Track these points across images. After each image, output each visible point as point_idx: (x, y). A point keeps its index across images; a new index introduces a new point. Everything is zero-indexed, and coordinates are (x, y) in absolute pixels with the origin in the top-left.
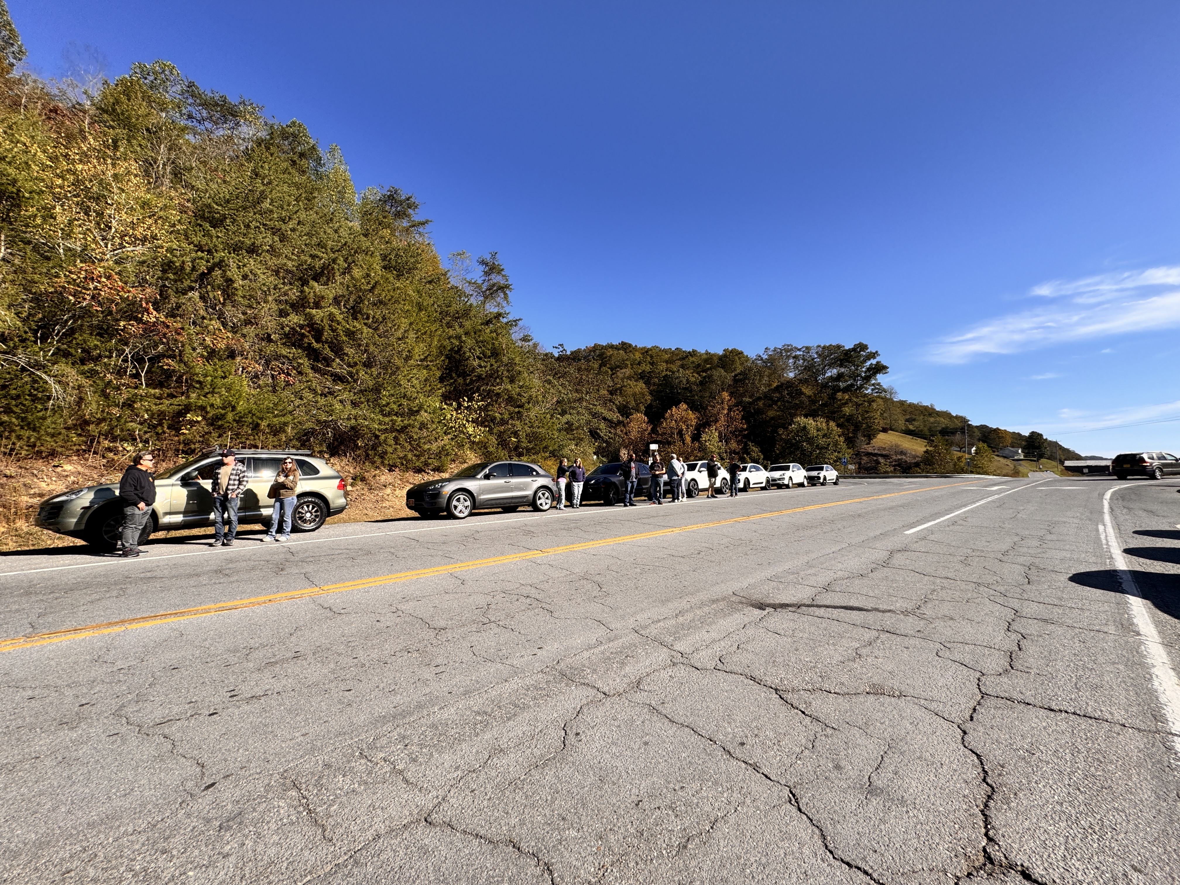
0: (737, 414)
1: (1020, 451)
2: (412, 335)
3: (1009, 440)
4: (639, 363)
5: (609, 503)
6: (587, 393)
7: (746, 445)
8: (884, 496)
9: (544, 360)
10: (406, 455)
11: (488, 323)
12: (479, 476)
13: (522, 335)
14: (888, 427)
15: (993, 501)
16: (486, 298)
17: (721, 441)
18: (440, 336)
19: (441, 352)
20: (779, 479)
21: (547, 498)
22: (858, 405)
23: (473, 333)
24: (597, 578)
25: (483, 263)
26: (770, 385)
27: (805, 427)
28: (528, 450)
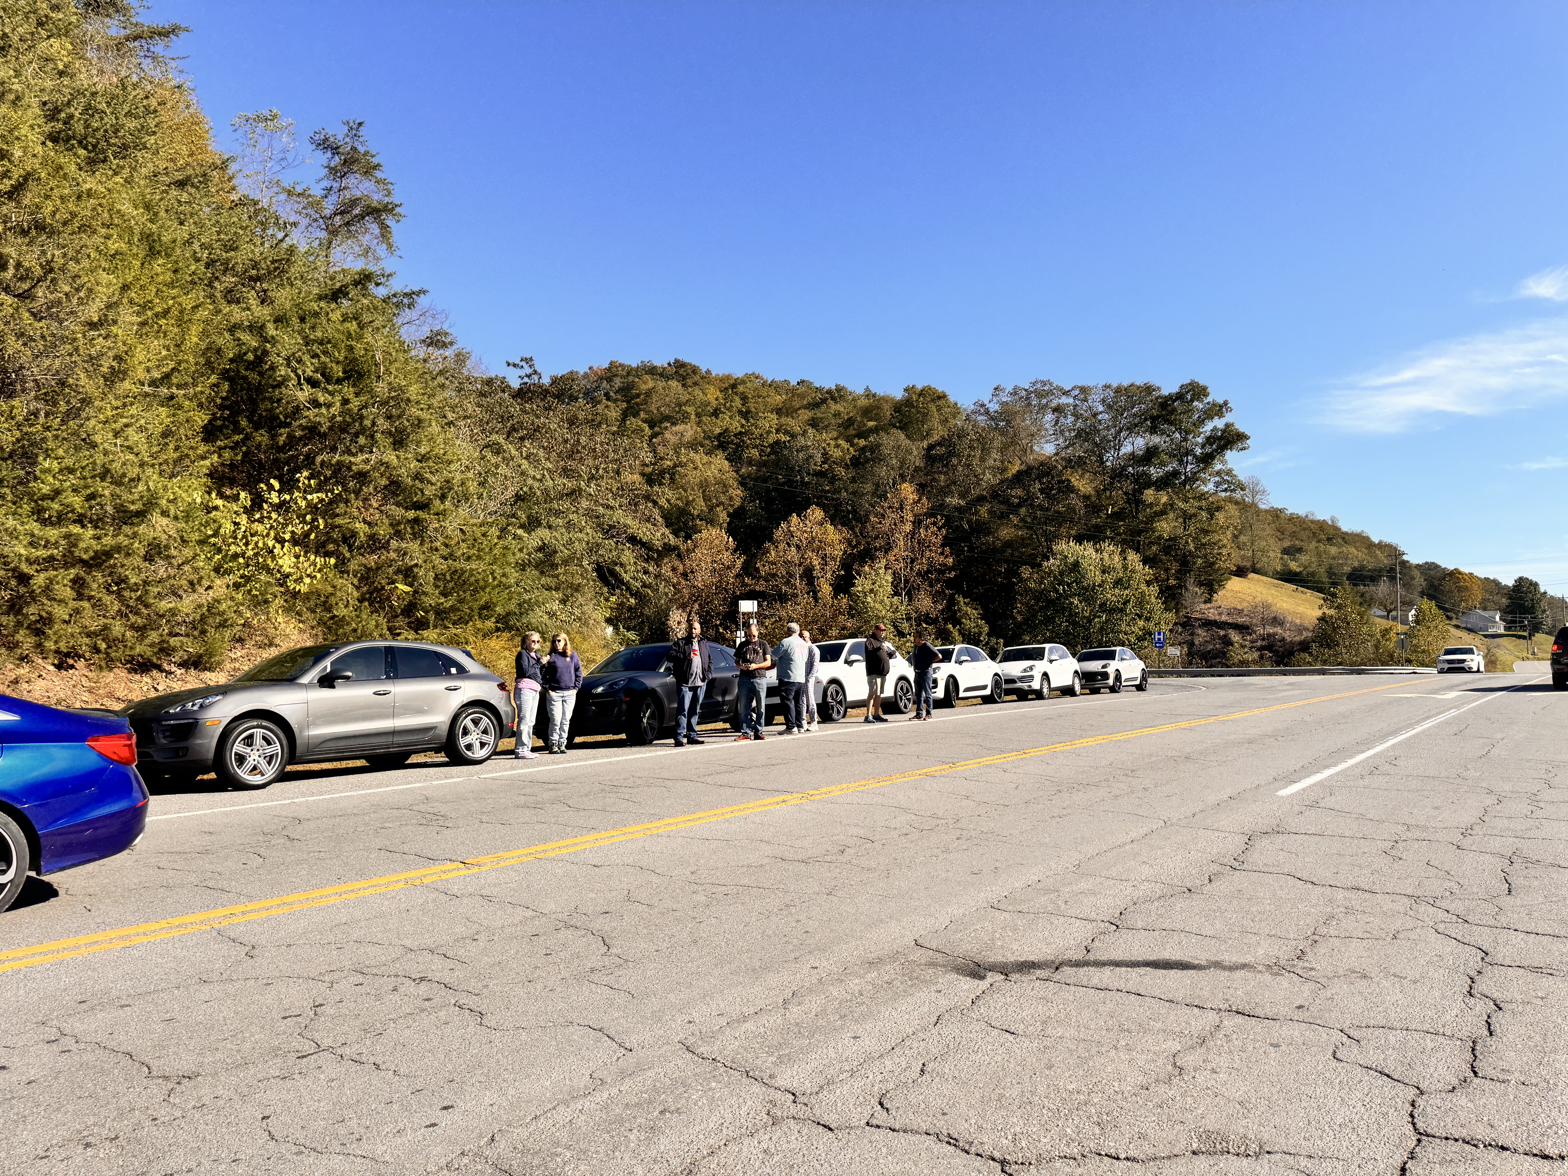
0: (933, 534)
1: (1497, 618)
2: (128, 317)
3: (1478, 595)
4: (716, 413)
5: (638, 739)
6: (592, 477)
7: (952, 601)
8: (1237, 716)
9: (482, 394)
10: (106, 628)
11: (336, 295)
12: (305, 680)
13: (425, 332)
14: (1248, 564)
15: (1447, 723)
16: (334, 232)
17: (896, 594)
18: (207, 322)
19: (208, 363)
20: (1021, 679)
21: (485, 732)
22: (1187, 517)
23: (295, 320)
24: (598, 923)
25: (325, 145)
26: (1004, 470)
27: (1076, 564)
28: (441, 614)
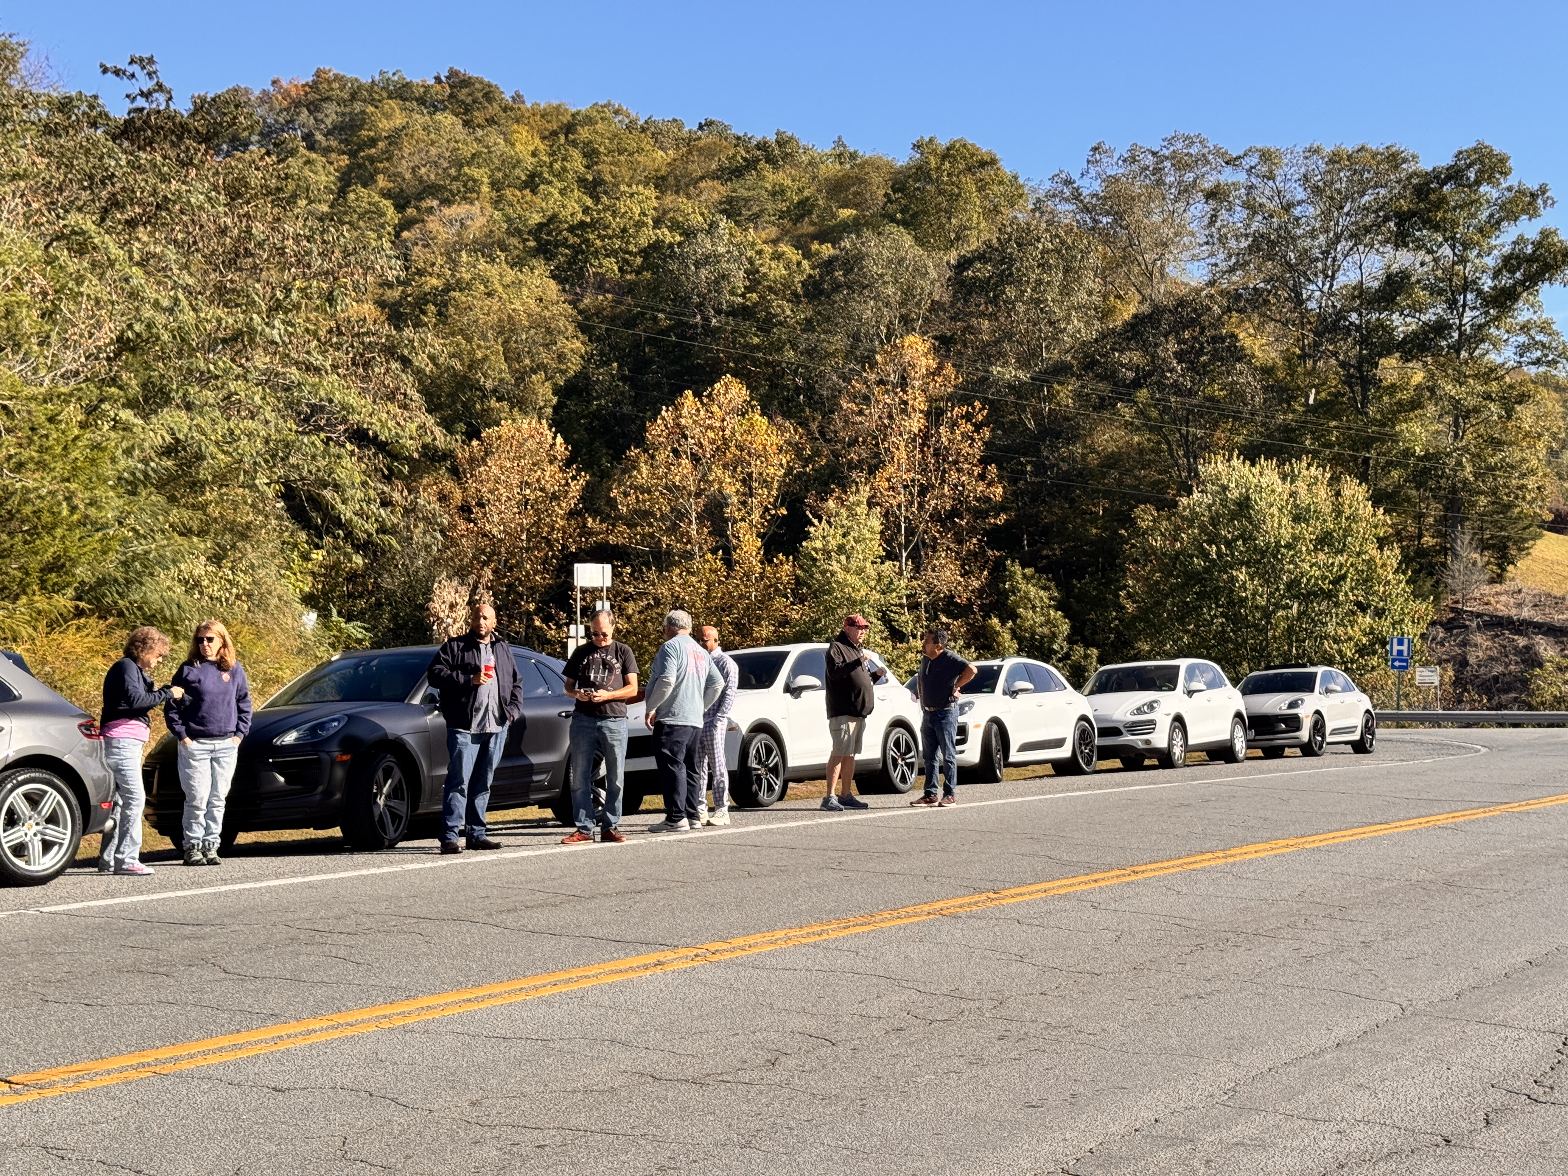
0: (963, 436)
4: (532, 182)
5: (367, 837)
6: (276, 307)
7: (998, 571)
9: (50, 130)
20: (1133, 728)
21: (52, 819)
22: (1460, 413)
26: (1106, 313)
27: (1244, 504)
